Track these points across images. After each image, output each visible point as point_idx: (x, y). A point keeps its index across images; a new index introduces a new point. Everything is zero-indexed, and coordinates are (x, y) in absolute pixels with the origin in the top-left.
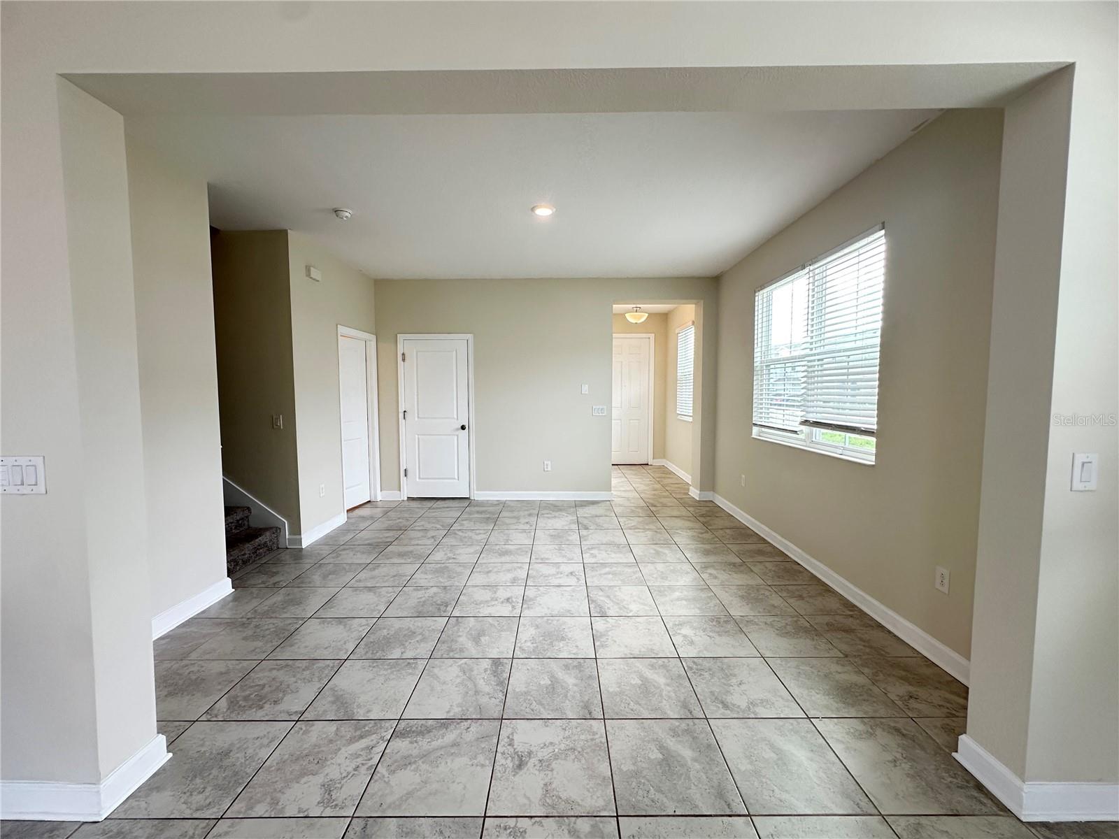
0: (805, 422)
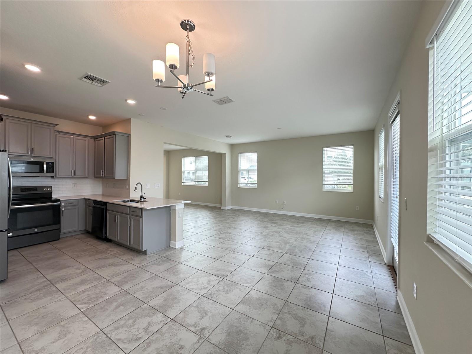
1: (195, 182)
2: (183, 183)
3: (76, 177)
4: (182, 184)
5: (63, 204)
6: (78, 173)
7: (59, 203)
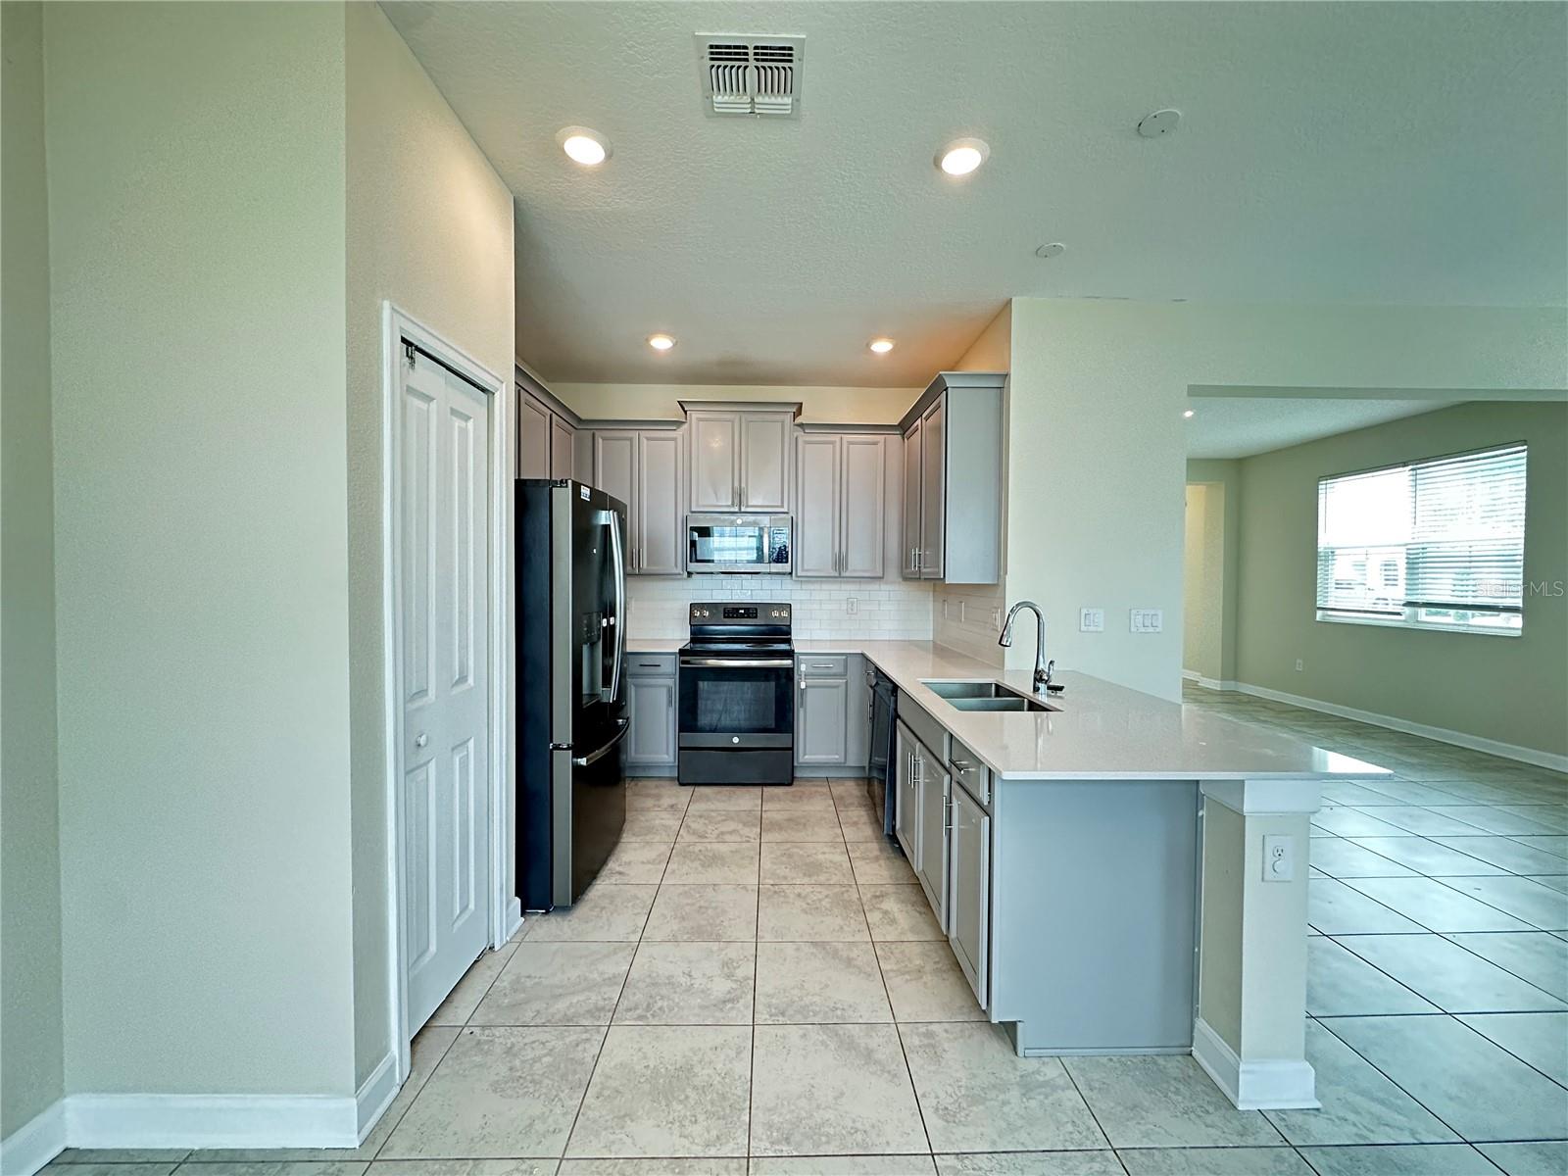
0: (1409, 604)
1: (1407, 610)
2: (1319, 613)
3: (847, 574)
4: (1318, 619)
5: (803, 667)
6: (858, 562)
7: (790, 662)
